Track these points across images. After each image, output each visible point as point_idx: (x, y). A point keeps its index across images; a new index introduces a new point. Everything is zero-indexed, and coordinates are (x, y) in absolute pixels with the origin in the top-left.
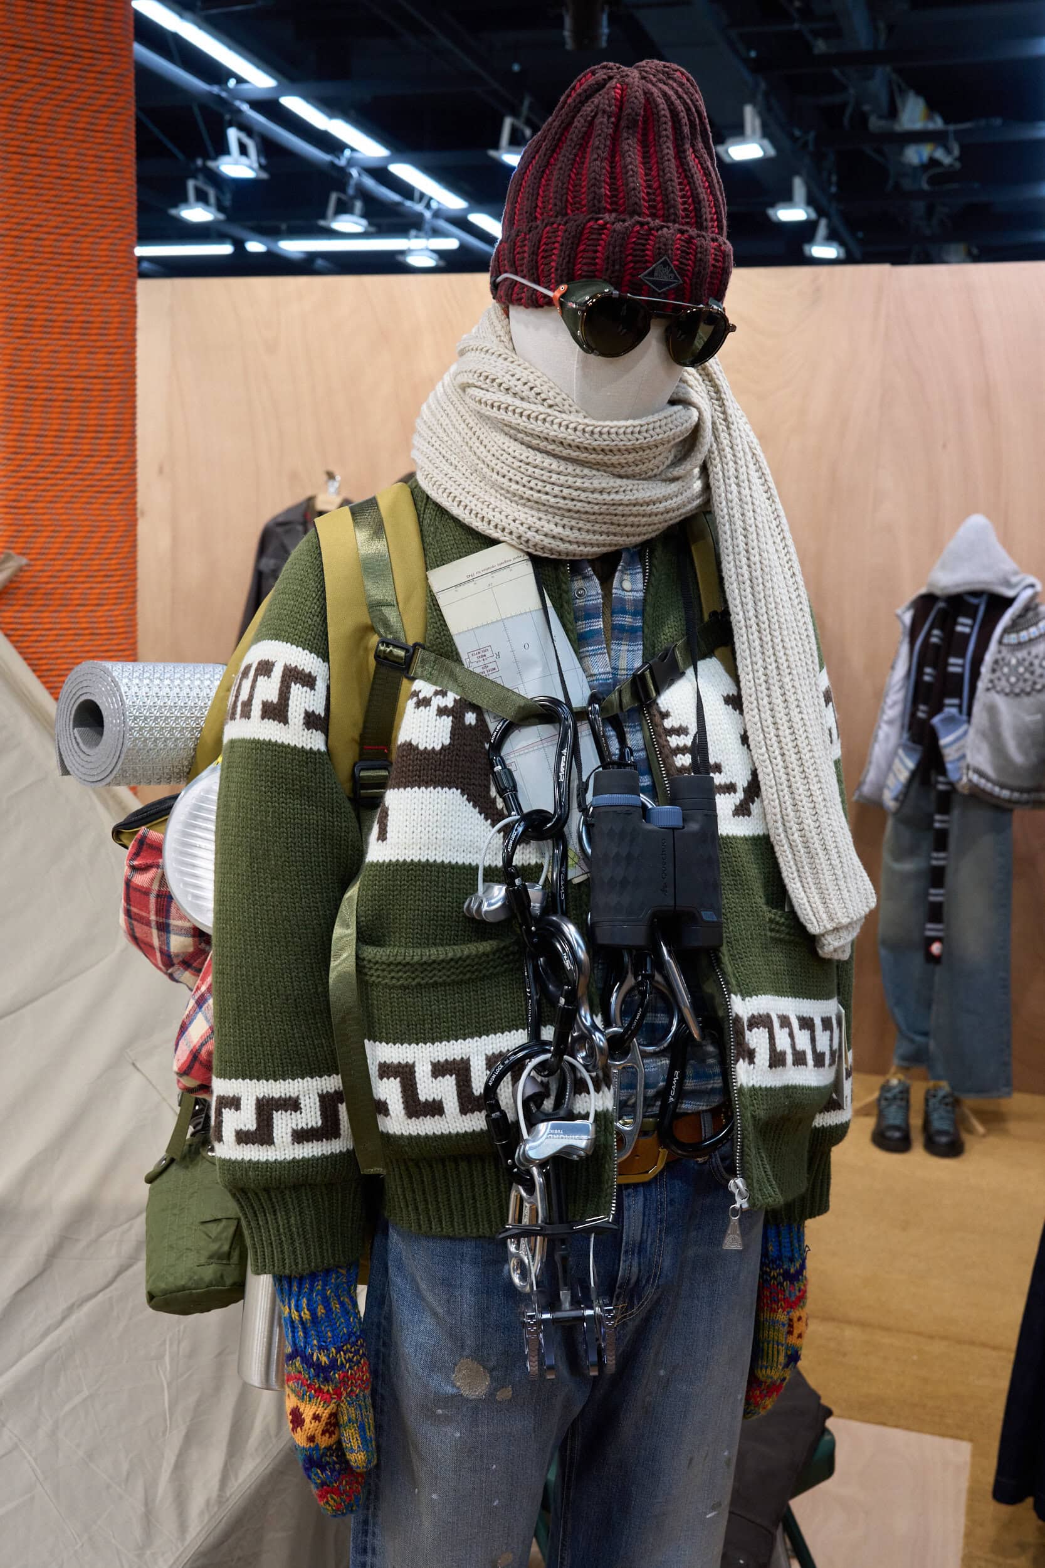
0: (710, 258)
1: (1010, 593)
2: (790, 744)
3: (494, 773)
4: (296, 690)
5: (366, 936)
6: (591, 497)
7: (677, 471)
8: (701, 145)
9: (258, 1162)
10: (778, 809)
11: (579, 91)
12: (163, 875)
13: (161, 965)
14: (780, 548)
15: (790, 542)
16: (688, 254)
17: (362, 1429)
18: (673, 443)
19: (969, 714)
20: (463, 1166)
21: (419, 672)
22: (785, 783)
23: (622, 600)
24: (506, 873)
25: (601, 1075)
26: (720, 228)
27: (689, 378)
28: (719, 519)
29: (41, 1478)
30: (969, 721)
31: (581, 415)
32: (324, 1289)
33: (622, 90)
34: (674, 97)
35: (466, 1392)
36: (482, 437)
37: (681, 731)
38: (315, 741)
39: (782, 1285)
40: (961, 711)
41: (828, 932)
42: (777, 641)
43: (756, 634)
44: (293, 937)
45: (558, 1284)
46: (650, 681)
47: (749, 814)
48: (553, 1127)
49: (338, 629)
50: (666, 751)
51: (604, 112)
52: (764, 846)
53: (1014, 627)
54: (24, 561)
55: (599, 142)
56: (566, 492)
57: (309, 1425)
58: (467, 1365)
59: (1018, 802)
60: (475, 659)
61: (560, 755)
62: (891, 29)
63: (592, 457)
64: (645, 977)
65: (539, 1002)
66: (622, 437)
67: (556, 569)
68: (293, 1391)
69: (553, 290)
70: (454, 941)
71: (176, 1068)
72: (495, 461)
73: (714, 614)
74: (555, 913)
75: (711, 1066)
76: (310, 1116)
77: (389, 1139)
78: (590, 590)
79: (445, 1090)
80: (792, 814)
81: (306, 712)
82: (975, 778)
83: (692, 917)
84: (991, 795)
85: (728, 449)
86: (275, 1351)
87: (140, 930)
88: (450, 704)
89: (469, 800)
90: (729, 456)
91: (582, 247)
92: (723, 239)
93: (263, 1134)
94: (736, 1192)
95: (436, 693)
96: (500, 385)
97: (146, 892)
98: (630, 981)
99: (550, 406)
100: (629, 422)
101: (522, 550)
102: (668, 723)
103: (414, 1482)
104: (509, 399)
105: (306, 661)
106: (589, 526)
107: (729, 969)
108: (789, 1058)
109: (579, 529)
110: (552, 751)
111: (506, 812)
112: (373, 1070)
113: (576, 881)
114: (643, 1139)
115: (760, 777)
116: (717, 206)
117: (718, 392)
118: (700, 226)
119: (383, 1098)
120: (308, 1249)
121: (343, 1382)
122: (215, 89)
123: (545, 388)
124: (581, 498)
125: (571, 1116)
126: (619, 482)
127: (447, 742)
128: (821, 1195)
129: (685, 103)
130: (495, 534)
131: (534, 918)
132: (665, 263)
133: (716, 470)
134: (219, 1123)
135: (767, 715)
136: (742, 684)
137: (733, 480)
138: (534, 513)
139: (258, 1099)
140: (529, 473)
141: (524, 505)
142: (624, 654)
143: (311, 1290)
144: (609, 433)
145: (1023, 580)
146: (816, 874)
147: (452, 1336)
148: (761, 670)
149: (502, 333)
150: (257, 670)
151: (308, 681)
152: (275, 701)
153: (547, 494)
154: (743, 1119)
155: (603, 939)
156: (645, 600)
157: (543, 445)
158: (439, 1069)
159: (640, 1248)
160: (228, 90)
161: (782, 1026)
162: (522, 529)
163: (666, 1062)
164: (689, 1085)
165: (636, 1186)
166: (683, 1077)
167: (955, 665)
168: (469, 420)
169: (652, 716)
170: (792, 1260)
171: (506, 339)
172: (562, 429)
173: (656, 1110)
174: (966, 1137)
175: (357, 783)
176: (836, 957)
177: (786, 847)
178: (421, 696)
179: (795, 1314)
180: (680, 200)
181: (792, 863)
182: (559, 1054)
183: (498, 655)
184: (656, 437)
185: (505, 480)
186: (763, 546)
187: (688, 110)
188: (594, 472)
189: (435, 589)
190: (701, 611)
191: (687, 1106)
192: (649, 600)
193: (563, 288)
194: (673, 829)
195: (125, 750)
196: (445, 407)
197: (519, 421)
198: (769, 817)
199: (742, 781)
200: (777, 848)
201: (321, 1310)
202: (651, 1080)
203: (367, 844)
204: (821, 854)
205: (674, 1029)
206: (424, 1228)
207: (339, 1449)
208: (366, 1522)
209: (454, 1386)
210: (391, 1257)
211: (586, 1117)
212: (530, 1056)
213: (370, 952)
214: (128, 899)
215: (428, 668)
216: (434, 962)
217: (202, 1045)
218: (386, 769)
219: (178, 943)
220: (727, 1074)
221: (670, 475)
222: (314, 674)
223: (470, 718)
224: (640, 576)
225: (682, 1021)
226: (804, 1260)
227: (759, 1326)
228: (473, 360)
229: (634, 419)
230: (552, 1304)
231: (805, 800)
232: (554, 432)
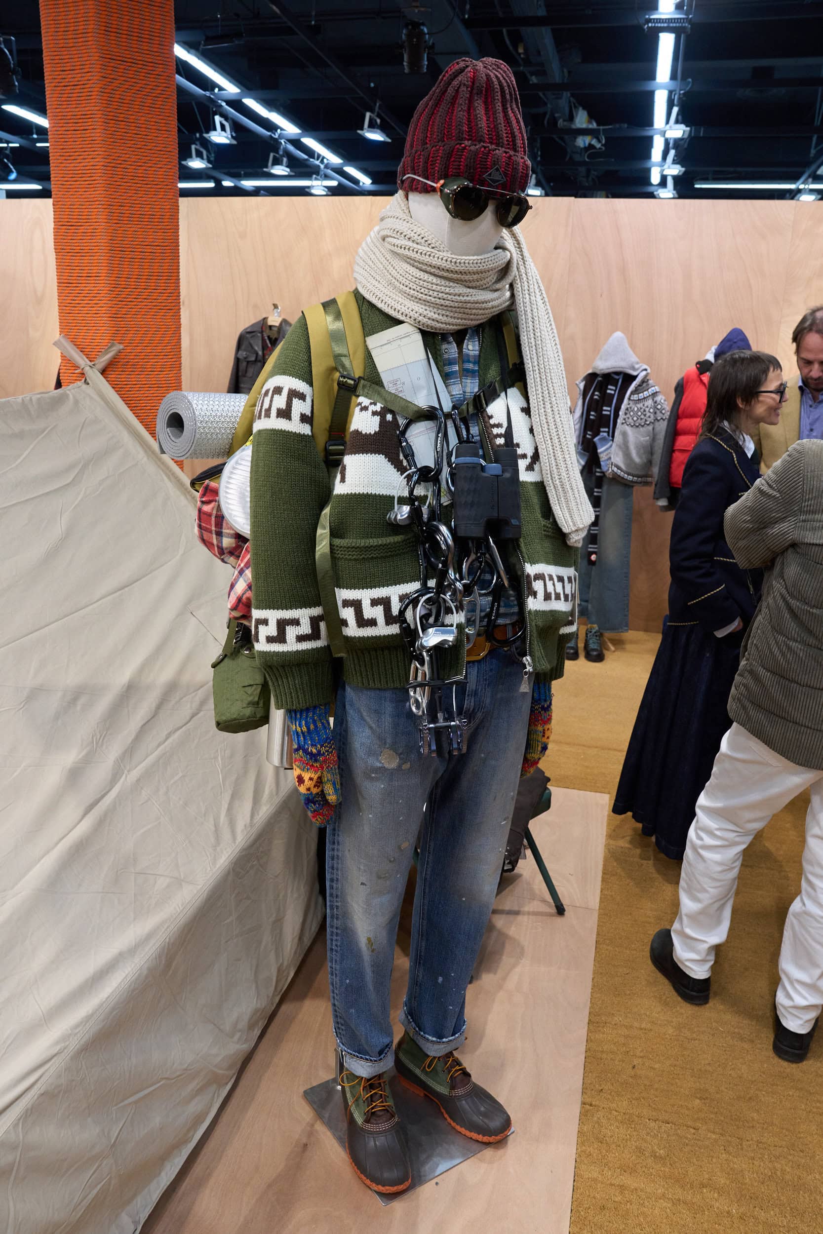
0: (520, 168)
1: (635, 373)
2: (555, 434)
3: (402, 447)
4: (296, 402)
5: (335, 533)
6: (454, 298)
7: (498, 286)
8: (514, 106)
9: (278, 652)
10: (548, 468)
11: (450, 73)
12: (219, 506)
13: (217, 554)
14: (549, 330)
15: (554, 327)
16: (509, 165)
17: (334, 784)
18: (497, 270)
19: (613, 436)
20: (386, 652)
21: (361, 392)
22: (552, 454)
23: (468, 355)
24: (411, 500)
25: (458, 604)
26: (525, 152)
27: (504, 235)
28: (519, 312)
29: (163, 813)
30: (613, 440)
31: (449, 253)
32: (313, 717)
33: (474, 73)
34: (501, 78)
35: (387, 766)
36: (394, 265)
37: (499, 426)
38: (306, 429)
39: (540, 712)
40: (609, 435)
41: (573, 532)
42: (549, 378)
43: (538, 375)
44: (295, 535)
45: (436, 710)
46: (483, 398)
47: (533, 470)
48: (436, 631)
49: (318, 368)
50: (491, 436)
51: (464, 85)
52: (541, 487)
53: (636, 391)
54: (121, 347)
55: (462, 101)
56: (440, 295)
57: (308, 783)
58: (387, 753)
59: (636, 482)
60: (391, 385)
61: (438, 437)
62: (569, 72)
63: (455, 276)
64: (481, 554)
65: (426, 567)
66: (471, 265)
67: (434, 337)
68: (298, 767)
69: (436, 183)
70: (382, 536)
71: (229, 606)
72: (402, 278)
73: (515, 364)
74: (435, 520)
75: (513, 601)
76: (305, 628)
77: (348, 639)
78: (451, 350)
79: (378, 613)
80: (555, 470)
81: (301, 414)
82: (615, 470)
83: (507, 522)
84: (623, 478)
85: (524, 275)
86: (286, 748)
87: (206, 535)
88: (379, 410)
89: (389, 461)
90: (525, 279)
91: (452, 159)
92: (526, 158)
93: (280, 638)
94: (527, 663)
95: (371, 404)
96: (405, 236)
97: (210, 515)
98: (473, 556)
99: (433, 248)
100: (475, 257)
101: (416, 327)
102: (492, 422)
103: (360, 810)
104: (410, 244)
105: (300, 386)
106: (452, 314)
107: (524, 549)
108: (553, 596)
109: (447, 316)
110: (433, 435)
111: (408, 467)
112: (340, 603)
113: (445, 504)
114: (479, 638)
115: (539, 451)
116: (523, 140)
117: (519, 244)
118: (515, 150)
119: (345, 618)
120: (305, 696)
121: (324, 761)
122: (208, 94)
123: (430, 238)
124: (449, 298)
125: (443, 625)
126: (468, 290)
127: (377, 430)
128: (561, 668)
129: (507, 82)
130: (402, 318)
131: (424, 522)
132: (497, 170)
133: (518, 286)
134: (257, 633)
135: (543, 418)
136: (530, 401)
137: (526, 291)
138: (423, 306)
139: (277, 620)
140: (421, 284)
141: (417, 302)
142: (469, 385)
143: (307, 717)
144: (464, 263)
145: (641, 366)
146: (567, 502)
147: (379, 738)
148: (541, 394)
149: (405, 208)
150: (273, 391)
151: (302, 397)
152: (284, 408)
153: (430, 296)
154: (531, 627)
155: (461, 533)
156: (479, 356)
157: (429, 269)
158: (374, 602)
159: (475, 693)
160: (214, 94)
161: (550, 580)
162: (417, 315)
163: (490, 598)
164: (502, 610)
165: (473, 662)
166: (499, 606)
167: (607, 410)
168: (387, 256)
169: (483, 418)
170: (545, 701)
171: (407, 211)
172: (440, 260)
173: (485, 623)
174: (605, 652)
175: (327, 453)
176: (575, 545)
177: (552, 487)
178: (363, 405)
179: (546, 727)
180: (505, 135)
181: (555, 496)
182: (438, 593)
183: (404, 384)
184: (489, 266)
185: (407, 289)
186: (542, 328)
187: (509, 86)
188: (456, 285)
189: (370, 347)
190: (508, 362)
191: (500, 621)
192: (482, 355)
193: (442, 182)
194: (497, 476)
195: (196, 439)
196: (373, 249)
197: (416, 256)
198: (543, 472)
199: (530, 453)
200: (547, 488)
201: (312, 727)
202: (483, 608)
203: (334, 485)
204: (570, 491)
205: (494, 581)
206: (366, 684)
207: (322, 794)
208: (334, 830)
209: (381, 763)
210: (347, 700)
211: (452, 626)
212: (422, 595)
213: (337, 542)
214: (200, 519)
215: (366, 390)
216: (371, 546)
217: (243, 594)
218: (343, 445)
219: (227, 542)
220: (522, 604)
221: (494, 288)
222: (305, 393)
223: (389, 417)
224: (477, 343)
225: (499, 577)
226: (551, 700)
227: (529, 733)
228: (389, 223)
229: (478, 255)
230: (434, 720)
231: (562, 463)
232: (435, 262)
